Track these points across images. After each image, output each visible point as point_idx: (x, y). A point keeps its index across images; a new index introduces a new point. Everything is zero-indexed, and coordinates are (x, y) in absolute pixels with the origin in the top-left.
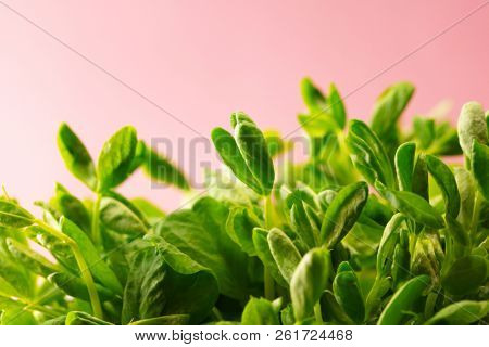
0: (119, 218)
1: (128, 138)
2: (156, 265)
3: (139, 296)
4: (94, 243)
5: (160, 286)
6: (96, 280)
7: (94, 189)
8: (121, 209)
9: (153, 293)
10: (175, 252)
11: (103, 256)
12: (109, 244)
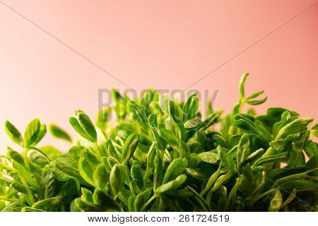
0: (37, 158)
1: (36, 123)
2: (51, 176)
3: (44, 189)
4: (27, 169)
5: (52, 184)
6: (29, 185)
7: (23, 147)
8: (39, 154)
9: (49, 187)
10: (59, 172)
11: (32, 175)
12: (33, 169)
